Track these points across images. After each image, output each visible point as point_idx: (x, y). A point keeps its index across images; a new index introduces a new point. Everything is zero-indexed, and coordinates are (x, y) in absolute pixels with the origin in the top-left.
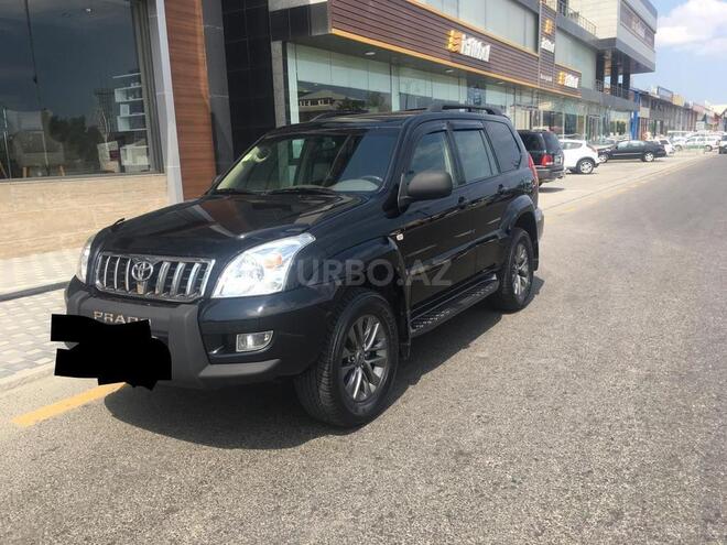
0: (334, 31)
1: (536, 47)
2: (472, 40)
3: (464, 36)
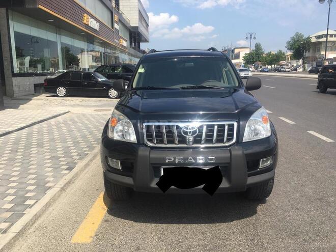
0: (40, 7)
1: (113, 26)
2: (92, 20)
3: (90, 17)
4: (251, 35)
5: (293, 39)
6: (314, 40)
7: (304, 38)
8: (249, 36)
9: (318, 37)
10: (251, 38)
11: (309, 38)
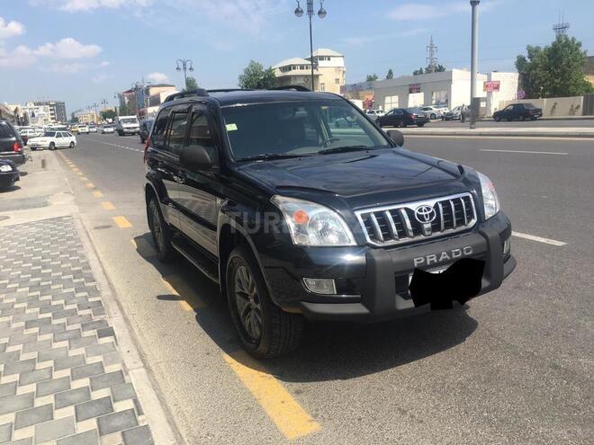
4: (184, 64)
5: (247, 71)
6: (278, 74)
7: (263, 70)
8: (181, 66)
9: (284, 69)
10: (185, 69)
11: (270, 70)
